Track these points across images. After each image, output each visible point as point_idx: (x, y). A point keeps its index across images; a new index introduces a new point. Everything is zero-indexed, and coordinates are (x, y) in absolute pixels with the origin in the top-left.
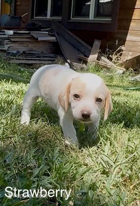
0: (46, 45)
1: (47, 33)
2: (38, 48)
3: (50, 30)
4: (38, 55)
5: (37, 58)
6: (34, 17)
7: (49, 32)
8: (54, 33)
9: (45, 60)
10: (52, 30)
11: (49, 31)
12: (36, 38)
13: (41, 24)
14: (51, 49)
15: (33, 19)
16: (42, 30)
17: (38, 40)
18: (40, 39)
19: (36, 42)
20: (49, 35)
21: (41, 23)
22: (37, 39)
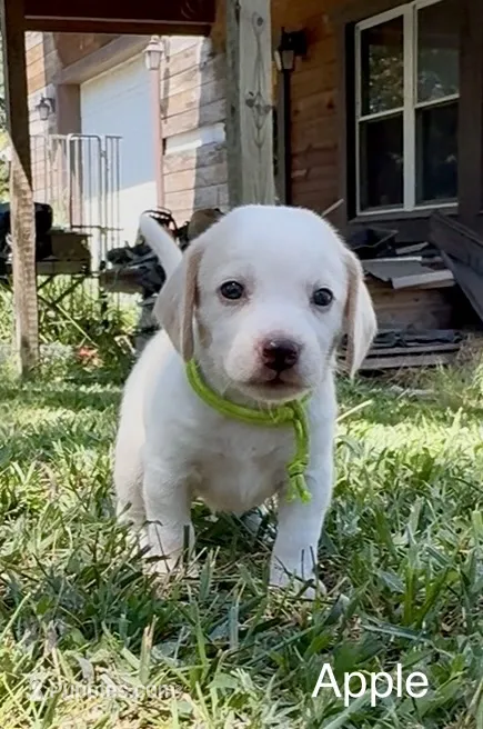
0: (417, 300)
1: (419, 259)
2: (393, 316)
3: (424, 249)
4: (398, 338)
5: (397, 350)
6: (359, 213)
7: (424, 257)
8: (438, 259)
9: (429, 353)
10: (431, 246)
11: (425, 253)
12: (385, 279)
13: (395, 232)
14: (434, 313)
15: (356, 220)
16: (399, 251)
17: (392, 287)
18: (398, 283)
19: (386, 294)
20: (423, 264)
21: (393, 228)
22: (389, 284)
